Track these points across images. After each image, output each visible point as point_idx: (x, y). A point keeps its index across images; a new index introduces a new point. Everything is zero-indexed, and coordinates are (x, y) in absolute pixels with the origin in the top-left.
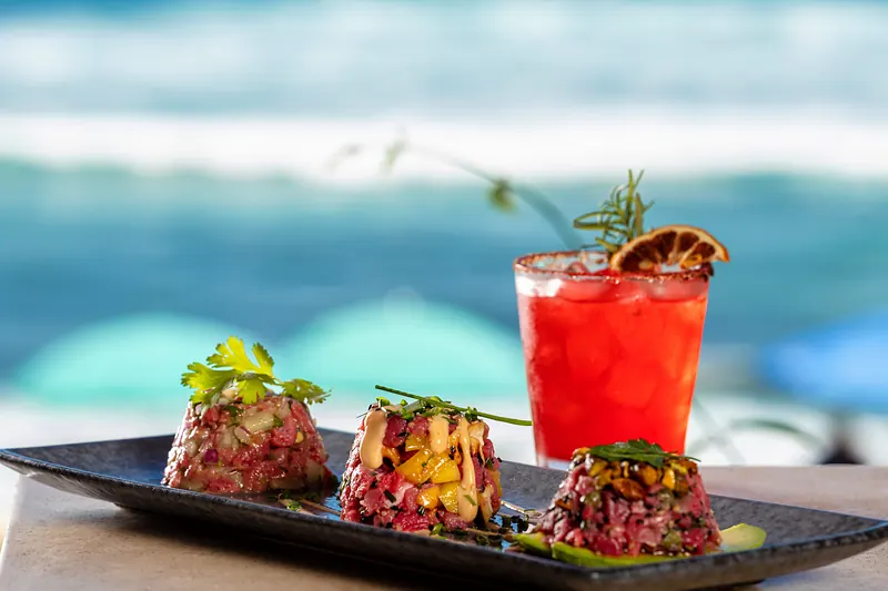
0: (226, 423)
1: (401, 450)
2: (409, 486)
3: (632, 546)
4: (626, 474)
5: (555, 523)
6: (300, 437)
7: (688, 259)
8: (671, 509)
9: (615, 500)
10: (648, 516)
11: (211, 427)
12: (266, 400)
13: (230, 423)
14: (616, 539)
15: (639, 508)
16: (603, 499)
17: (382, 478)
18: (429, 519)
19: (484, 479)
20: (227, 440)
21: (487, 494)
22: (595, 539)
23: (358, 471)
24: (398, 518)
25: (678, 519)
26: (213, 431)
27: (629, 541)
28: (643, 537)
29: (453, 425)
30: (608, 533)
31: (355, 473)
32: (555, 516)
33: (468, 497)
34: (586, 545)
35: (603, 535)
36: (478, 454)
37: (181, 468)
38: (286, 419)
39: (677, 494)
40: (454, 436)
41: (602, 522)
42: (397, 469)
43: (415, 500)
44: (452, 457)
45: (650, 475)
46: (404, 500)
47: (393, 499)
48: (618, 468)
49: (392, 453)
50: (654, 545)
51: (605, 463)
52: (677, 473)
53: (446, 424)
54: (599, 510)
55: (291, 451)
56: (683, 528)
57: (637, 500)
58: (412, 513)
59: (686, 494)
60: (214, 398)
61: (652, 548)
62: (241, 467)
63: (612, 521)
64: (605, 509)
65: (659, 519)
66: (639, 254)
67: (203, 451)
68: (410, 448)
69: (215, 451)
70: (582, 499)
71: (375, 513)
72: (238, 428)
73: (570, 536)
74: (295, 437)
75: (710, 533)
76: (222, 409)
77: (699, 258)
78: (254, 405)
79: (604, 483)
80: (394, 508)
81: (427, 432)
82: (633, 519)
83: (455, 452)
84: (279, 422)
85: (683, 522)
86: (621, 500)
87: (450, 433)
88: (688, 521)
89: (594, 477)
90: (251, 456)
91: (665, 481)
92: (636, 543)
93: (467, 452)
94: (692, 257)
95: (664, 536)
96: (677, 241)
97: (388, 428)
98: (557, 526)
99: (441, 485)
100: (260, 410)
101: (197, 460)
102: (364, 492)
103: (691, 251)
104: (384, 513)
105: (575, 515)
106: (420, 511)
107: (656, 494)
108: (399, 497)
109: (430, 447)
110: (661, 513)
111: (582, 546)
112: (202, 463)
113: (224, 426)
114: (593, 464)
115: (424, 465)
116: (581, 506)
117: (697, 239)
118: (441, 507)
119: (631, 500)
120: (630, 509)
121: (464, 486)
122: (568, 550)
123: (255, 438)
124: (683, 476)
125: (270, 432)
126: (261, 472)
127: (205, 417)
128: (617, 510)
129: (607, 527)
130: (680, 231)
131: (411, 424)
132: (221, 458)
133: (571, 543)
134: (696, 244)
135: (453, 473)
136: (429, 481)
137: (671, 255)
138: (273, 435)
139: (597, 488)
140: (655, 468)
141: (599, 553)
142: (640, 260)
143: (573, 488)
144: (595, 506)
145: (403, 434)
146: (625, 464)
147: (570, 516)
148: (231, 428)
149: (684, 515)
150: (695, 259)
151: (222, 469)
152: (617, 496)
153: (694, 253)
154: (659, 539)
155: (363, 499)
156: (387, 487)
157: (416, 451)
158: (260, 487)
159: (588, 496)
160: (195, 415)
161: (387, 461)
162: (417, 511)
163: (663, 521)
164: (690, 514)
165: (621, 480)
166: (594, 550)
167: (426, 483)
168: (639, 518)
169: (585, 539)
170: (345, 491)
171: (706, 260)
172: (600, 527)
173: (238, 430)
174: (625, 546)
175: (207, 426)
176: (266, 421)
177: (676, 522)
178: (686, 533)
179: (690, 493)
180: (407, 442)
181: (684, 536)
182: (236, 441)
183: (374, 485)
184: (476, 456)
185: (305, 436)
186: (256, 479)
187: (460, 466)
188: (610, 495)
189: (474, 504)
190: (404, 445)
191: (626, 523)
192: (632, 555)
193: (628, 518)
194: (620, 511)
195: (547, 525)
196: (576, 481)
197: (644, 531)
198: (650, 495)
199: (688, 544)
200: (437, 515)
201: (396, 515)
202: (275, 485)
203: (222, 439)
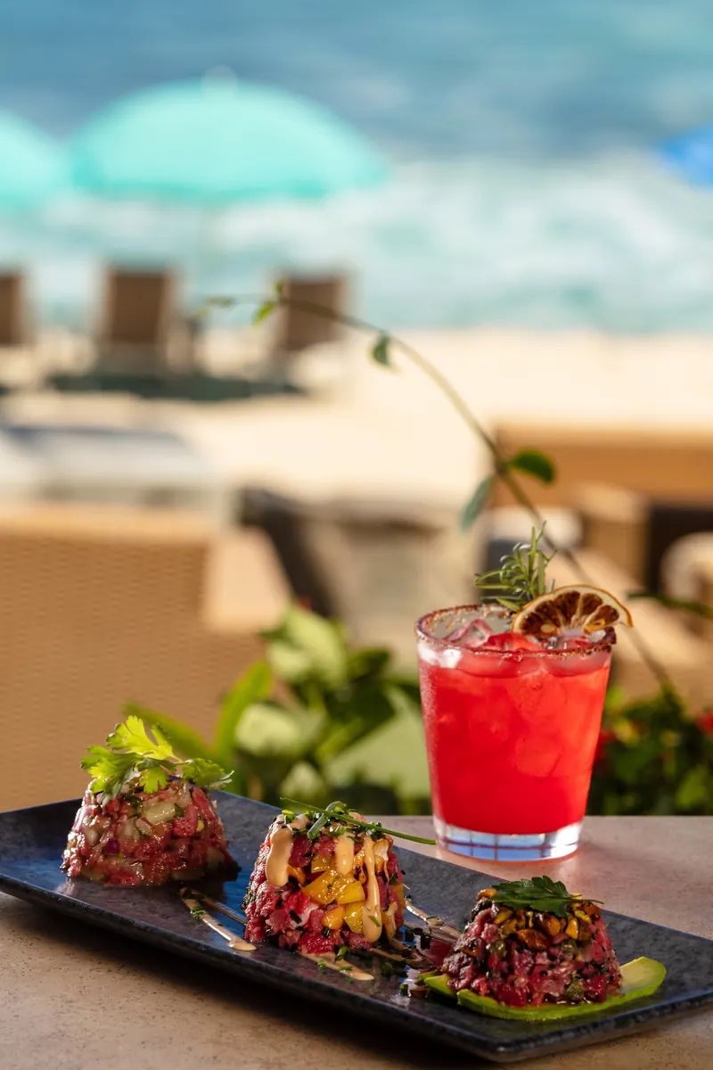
0: (126, 814)
1: (307, 870)
2: (314, 907)
3: (536, 995)
4: (531, 924)
5: (460, 967)
6: (201, 825)
7: (591, 622)
8: (575, 957)
9: (520, 951)
10: (552, 967)
11: (112, 817)
12: (167, 788)
13: (131, 814)
14: (521, 990)
15: (543, 960)
16: (508, 947)
17: (288, 897)
18: (334, 940)
19: (388, 896)
20: (128, 830)
21: (390, 913)
22: (500, 988)
23: (263, 888)
24: (303, 938)
25: (580, 968)
26: (114, 821)
27: (532, 991)
28: (548, 987)
29: (359, 845)
30: (512, 984)
31: (260, 891)
32: (461, 960)
33: (373, 919)
34: (491, 994)
35: (508, 986)
36: (383, 872)
37: (82, 856)
38: (187, 808)
39: (580, 944)
40: (360, 856)
41: (506, 971)
42: (303, 889)
43: (321, 921)
44: (357, 877)
45: (554, 926)
46: (310, 921)
47: (298, 920)
48: (523, 918)
49: (297, 872)
50: (557, 995)
51: (510, 912)
52: (580, 921)
53: (351, 843)
54: (503, 959)
55: (191, 841)
56: (585, 977)
57: (540, 950)
58: (318, 935)
59: (589, 942)
60: (116, 788)
61: (555, 998)
62: (142, 858)
63: (516, 972)
64: (509, 958)
65: (563, 970)
66: (542, 616)
67: (104, 841)
68: (316, 869)
69: (116, 842)
70: (488, 947)
71: (280, 933)
72: (139, 820)
73: (475, 983)
74: (196, 827)
75: (611, 978)
76: (123, 799)
77: (603, 622)
78: (156, 794)
79: (508, 932)
80: (299, 929)
81: (333, 853)
82: (537, 970)
83: (359, 872)
84: (180, 811)
85: (585, 971)
86: (525, 951)
87: (356, 853)
88: (591, 968)
89: (500, 925)
90: (152, 848)
91: (568, 931)
92: (540, 993)
93: (372, 873)
94: (595, 622)
95: (567, 987)
96: (580, 603)
97: (294, 848)
98: (462, 971)
99: (346, 906)
100: (161, 800)
101: (98, 849)
102: (269, 912)
103: (594, 614)
104: (290, 934)
105: (480, 963)
106: (325, 932)
107: (560, 944)
108: (305, 917)
109: (335, 869)
110: (565, 964)
111: (486, 995)
112: (103, 852)
113: (125, 817)
114: (498, 913)
115: (329, 886)
116: (487, 953)
117: (600, 602)
118: (345, 927)
119: (536, 952)
120: (535, 961)
121: (369, 907)
122: (472, 997)
123: (156, 829)
124: (587, 924)
125: (172, 822)
126: (163, 864)
127: (106, 807)
128: (523, 960)
129: (511, 977)
130: (583, 592)
131: (317, 845)
132: (122, 850)
133: (476, 991)
134: (599, 608)
135: (357, 893)
136: (335, 902)
137: (573, 618)
138: (174, 825)
139: (502, 936)
140: (559, 919)
141: (503, 1003)
142: (542, 622)
143: (478, 935)
144: (500, 954)
145: (308, 855)
146: (530, 914)
147: (475, 961)
148: (132, 819)
149: (586, 964)
150: (598, 624)
151: (123, 861)
152: (522, 946)
153: (598, 617)
154: (562, 989)
155: (268, 918)
156: (292, 907)
157: (323, 872)
158: (161, 879)
159: (493, 945)
160: (96, 803)
161: (292, 880)
162: (322, 933)
163: (566, 972)
164: (592, 962)
165: (526, 931)
166: (499, 1001)
167: (331, 904)
168: (543, 969)
169: (489, 988)
170: (250, 906)
171: (609, 626)
172: (504, 976)
173: (139, 822)
174: (529, 996)
175: (107, 815)
176: (168, 811)
177: (579, 972)
178: (588, 981)
179: (593, 941)
180: (313, 863)
181: (586, 985)
182: (137, 832)
183: (279, 904)
184: (380, 875)
185: (206, 824)
186: (158, 870)
187: (365, 885)
188: (515, 945)
189: (378, 926)
190: (310, 865)
191: (530, 973)
192: (536, 1005)
193: (532, 969)
194: (525, 962)
195: (452, 968)
196: (482, 928)
197: (546, 983)
198: (555, 946)
199: (590, 991)
200: (342, 935)
201: (301, 936)
202: (176, 876)
203: (123, 831)
